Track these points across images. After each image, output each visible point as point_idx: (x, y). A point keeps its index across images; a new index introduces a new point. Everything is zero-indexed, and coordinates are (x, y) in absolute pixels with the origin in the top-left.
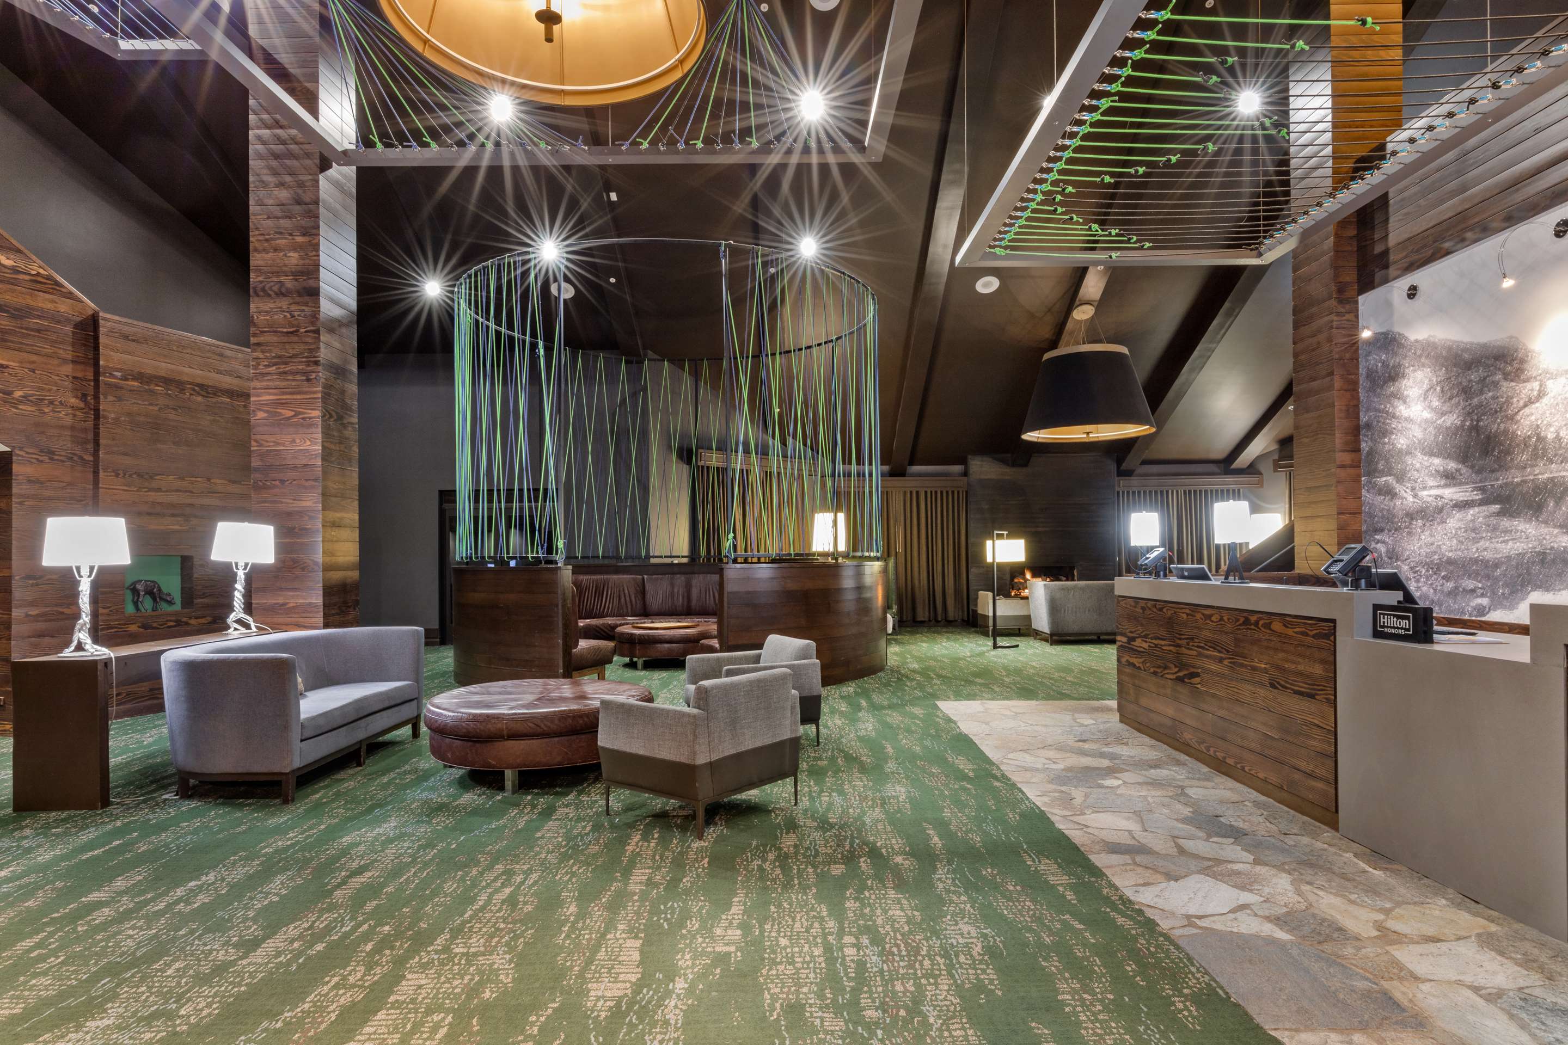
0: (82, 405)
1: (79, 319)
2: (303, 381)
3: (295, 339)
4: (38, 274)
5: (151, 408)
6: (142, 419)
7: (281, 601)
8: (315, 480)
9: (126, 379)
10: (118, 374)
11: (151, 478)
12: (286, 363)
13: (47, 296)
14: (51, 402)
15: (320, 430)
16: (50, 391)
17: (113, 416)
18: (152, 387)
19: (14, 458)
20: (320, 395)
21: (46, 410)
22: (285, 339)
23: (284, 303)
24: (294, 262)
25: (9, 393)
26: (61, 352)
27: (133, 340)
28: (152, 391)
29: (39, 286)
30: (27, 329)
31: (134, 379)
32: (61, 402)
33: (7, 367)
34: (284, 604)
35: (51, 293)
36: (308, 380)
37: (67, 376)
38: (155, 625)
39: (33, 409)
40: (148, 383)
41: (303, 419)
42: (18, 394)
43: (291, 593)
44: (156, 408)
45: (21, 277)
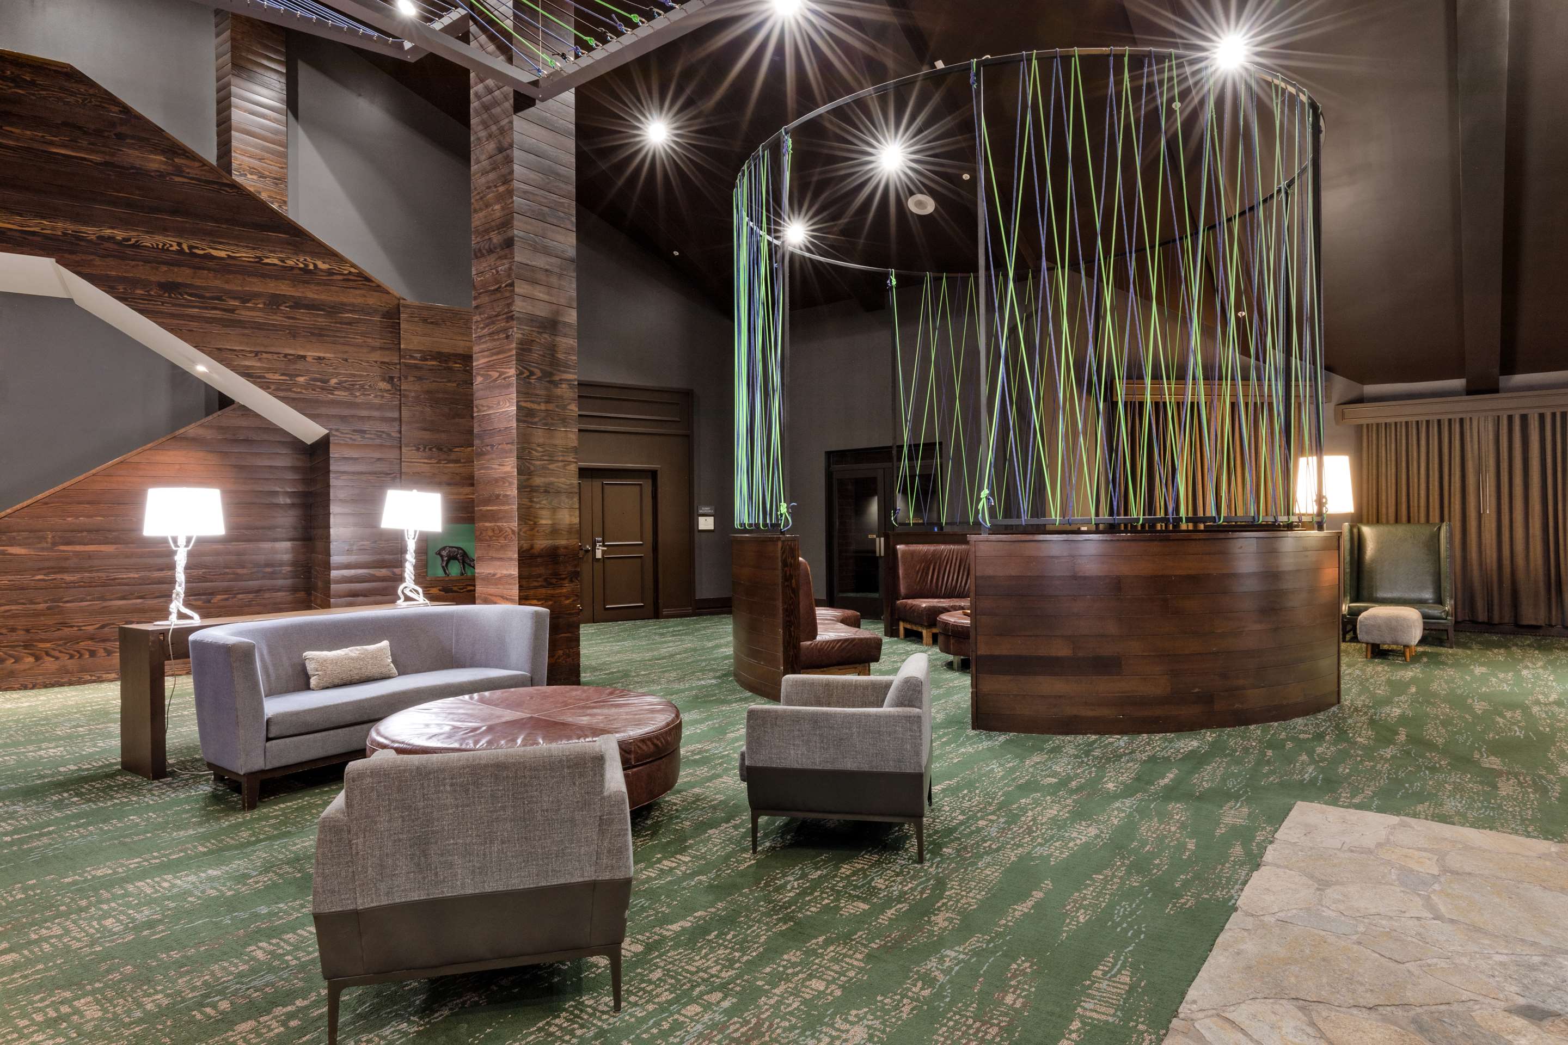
0: (388, 387)
1: (386, 309)
2: (503, 339)
3: (499, 295)
4: (350, 273)
5: (449, 384)
6: (441, 395)
7: (492, 572)
8: (512, 443)
9: (427, 360)
10: (418, 355)
11: (451, 450)
12: (493, 323)
13: (358, 292)
14: (362, 387)
15: (515, 389)
16: (361, 376)
17: (413, 394)
18: (451, 364)
19: (331, 438)
20: (514, 352)
21: (358, 394)
22: (493, 297)
23: (492, 259)
24: (498, 214)
25: (327, 381)
26: (370, 340)
27: (432, 323)
28: (450, 369)
29: (351, 284)
30: (341, 323)
31: (433, 358)
32: (370, 386)
33: (324, 358)
34: (494, 575)
35: (360, 289)
36: (507, 337)
37: (376, 362)
38: (455, 588)
39: (346, 394)
40: (446, 362)
41: (504, 379)
42: (333, 381)
43: (498, 563)
44: (455, 385)
45: (335, 277)
